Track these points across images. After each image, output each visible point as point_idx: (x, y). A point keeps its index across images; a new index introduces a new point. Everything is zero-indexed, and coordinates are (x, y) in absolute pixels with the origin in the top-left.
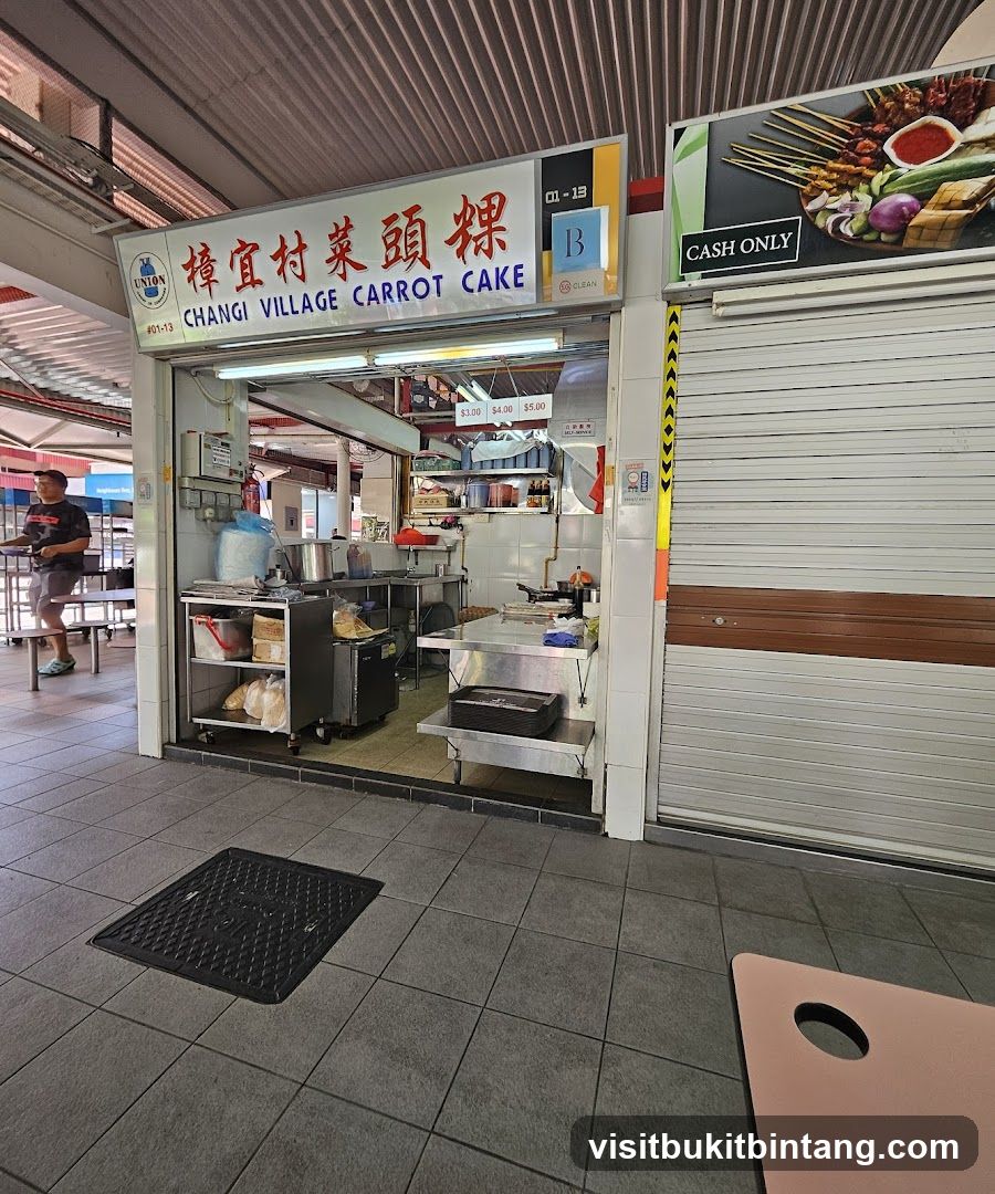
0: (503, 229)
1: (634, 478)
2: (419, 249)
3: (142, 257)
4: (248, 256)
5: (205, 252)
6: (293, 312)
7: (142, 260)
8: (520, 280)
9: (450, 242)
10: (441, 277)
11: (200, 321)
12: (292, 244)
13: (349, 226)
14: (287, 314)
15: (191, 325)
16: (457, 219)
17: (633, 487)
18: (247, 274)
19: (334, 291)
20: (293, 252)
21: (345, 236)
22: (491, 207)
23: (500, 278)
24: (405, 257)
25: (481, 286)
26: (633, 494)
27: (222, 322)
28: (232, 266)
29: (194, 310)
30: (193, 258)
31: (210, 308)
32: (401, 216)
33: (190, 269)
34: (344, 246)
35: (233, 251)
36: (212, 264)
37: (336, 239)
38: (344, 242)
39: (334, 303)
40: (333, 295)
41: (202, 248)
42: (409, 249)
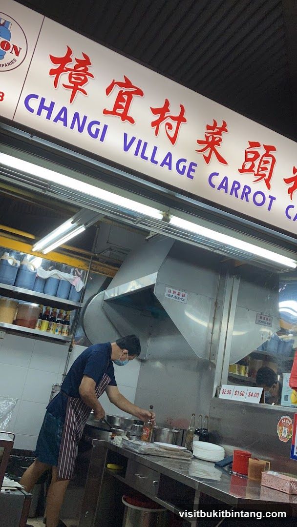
2: (266, 173)
4: (130, 95)
5: (85, 62)
6: (153, 160)
9: (286, 181)
10: (274, 198)
12: (175, 111)
13: (224, 128)
14: (146, 158)
15: (32, 111)
16: (294, 170)
18: (121, 107)
19: (195, 165)
20: (173, 118)
21: (219, 133)
25: (296, 217)
27: (72, 127)
28: (109, 91)
29: (43, 100)
30: (67, 59)
31: (64, 110)
32: (262, 146)
33: (59, 65)
34: (216, 140)
35: (115, 82)
36: (87, 76)
37: (211, 131)
38: (217, 137)
39: (192, 174)
40: (193, 167)
41: (82, 58)
42: (260, 169)
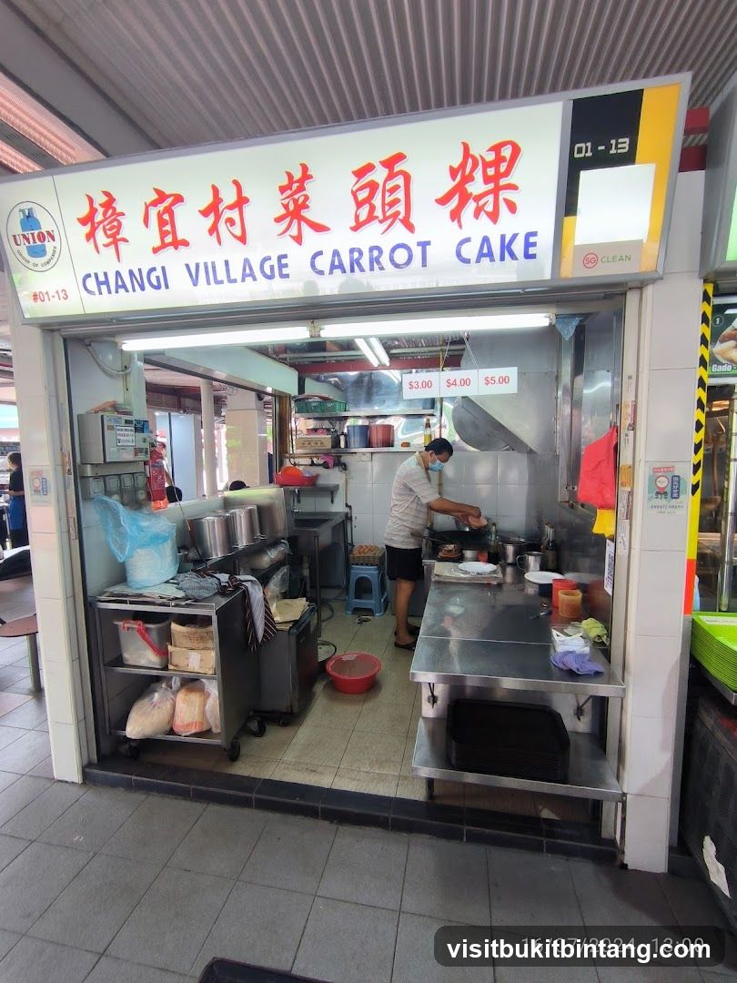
0: (513, 187)
1: (663, 483)
2: (401, 208)
3: (21, 207)
4: (169, 210)
5: (110, 203)
6: (233, 281)
7: (23, 211)
8: (532, 251)
9: (443, 201)
10: (428, 243)
11: (104, 288)
12: (229, 196)
13: (306, 176)
14: (222, 282)
15: (94, 293)
16: (453, 172)
17: (661, 493)
18: (167, 233)
19: (285, 256)
20: (231, 207)
21: (301, 189)
22: (500, 159)
23: (506, 248)
24: (381, 217)
25: (481, 255)
26: (661, 501)
27: (134, 290)
28: (146, 222)
29: (96, 275)
30: (93, 211)
31: (118, 274)
32: (378, 166)
33: (89, 225)
34: (300, 201)
35: (148, 203)
37: (289, 192)
38: (300, 197)
39: (285, 271)
40: (284, 261)
41: (105, 199)
42: (387, 208)
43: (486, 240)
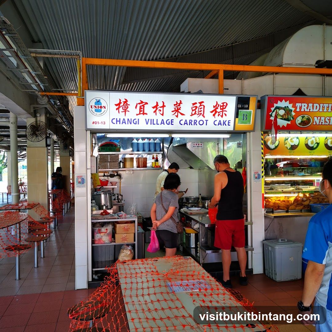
0: (226, 111)
1: (256, 176)
2: (202, 112)
3: (97, 99)
4: (143, 106)
6: (157, 124)
7: (97, 100)
8: (229, 124)
9: (212, 112)
10: (208, 120)
11: (118, 122)
12: (160, 104)
13: (181, 103)
14: (155, 124)
15: (114, 124)
16: (214, 107)
17: (256, 178)
18: (142, 111)
20: (161, 107)
21: (179, 105)
22: (223, 106)
23: (224, 123)
24: (197, 114)
25: (219, 124)
26: (256, 180)
27: (128, 124)
28: (136, 107)
29: (117, 119)
30: (120, 103)
31: (124, 119)
32: (198, 103)
33: (118, 106)
34: (179, 108)
35: (137, 103)
36: (128, 106)
38: (179, 107)
39: (172, 123)
40: (172, 121)
41: (125, 100)
42: (199, 112)
43: (220, 121)
